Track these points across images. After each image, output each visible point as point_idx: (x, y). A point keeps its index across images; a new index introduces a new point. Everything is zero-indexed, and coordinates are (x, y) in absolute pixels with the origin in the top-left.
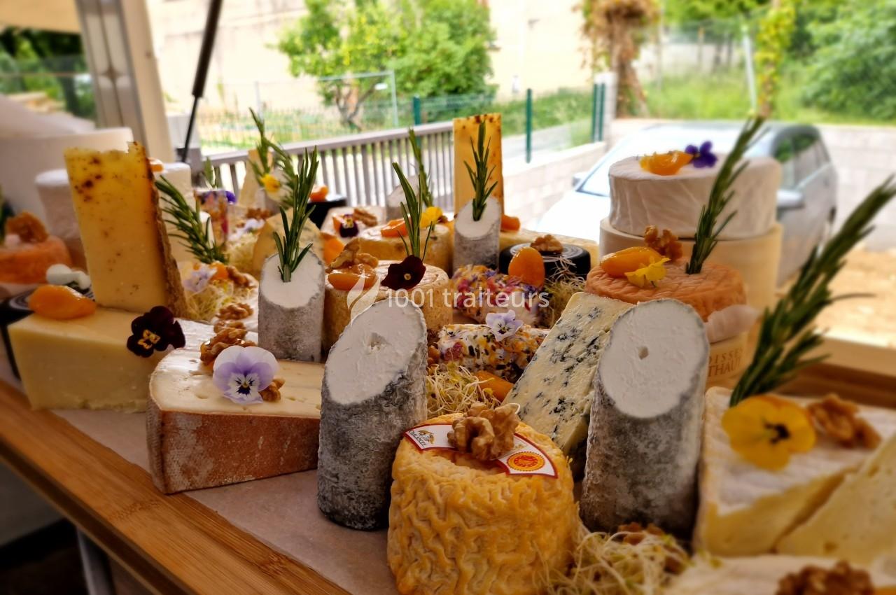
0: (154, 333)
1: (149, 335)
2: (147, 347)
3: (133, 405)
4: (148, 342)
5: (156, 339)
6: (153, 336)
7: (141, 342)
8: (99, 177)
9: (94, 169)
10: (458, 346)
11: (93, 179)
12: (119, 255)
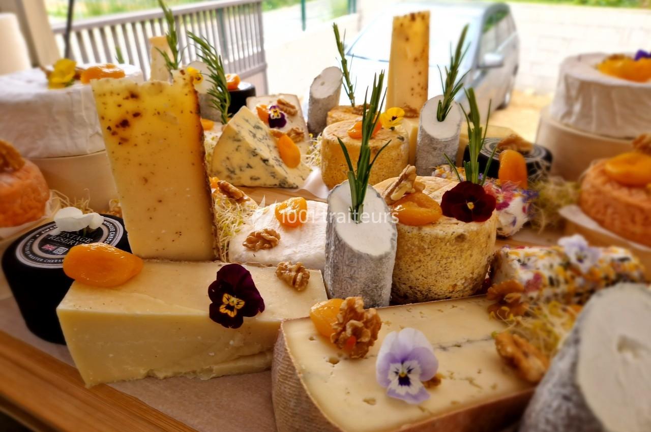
0: (233, 296)
1: (228, 299)
2: (232, 314)
3: (211, 370)
4: (230, 307)
5: (238, 304)
6: (234, 300)
7: (223, 310)
8: (136, 115)
9: (131, 106)
10: (538, 277)
11: (129, 118)
12: (160, 201)
